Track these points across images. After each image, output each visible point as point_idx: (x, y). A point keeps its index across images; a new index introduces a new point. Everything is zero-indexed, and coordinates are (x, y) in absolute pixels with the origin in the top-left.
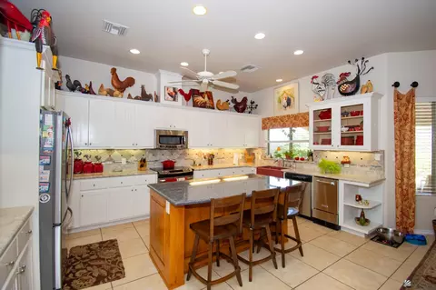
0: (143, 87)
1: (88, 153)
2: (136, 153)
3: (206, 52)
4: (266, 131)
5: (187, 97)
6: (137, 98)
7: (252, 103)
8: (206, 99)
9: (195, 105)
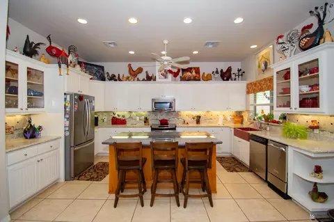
0: (147, 72)
3: (166, 42)
4: (252, 95)
6: (144, 80)
7: (239, 71)
8: (194, 73)
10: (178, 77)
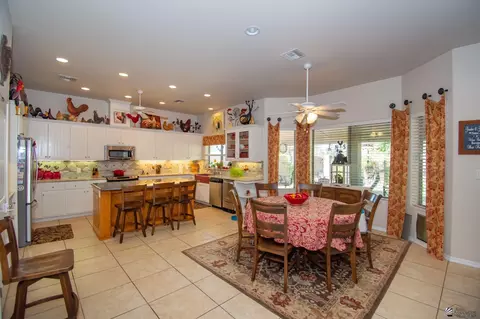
0: (95, 112)
1: (48, 164)
2: (89, 164)
3: (141, 92)
4: (207, 147)
5: (135, 120)
6: (89, 121)
7: (197, 124)
8: (154, 121)
9: (143, 126)
10: (138, 123)
